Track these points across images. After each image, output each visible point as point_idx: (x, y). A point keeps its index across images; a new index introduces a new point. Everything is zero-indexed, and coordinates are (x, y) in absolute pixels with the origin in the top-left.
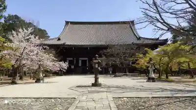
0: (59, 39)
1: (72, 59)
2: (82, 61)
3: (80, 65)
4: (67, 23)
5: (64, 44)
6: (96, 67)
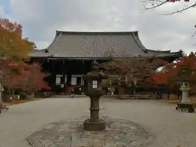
1: (62, 76)
6: (93, 87)
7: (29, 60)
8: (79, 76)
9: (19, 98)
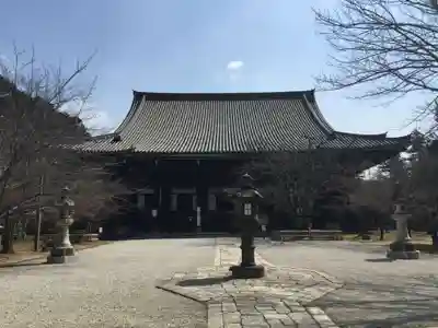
0: (117, 139)
1: (151, 191)
2: (179, 196)
3: (174, 207)
4: (138, 96)
5: (130, 151)
6: (246, 213)
8: (188, 191)
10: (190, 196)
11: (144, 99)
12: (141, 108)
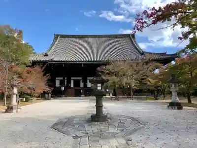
0: (46, 55)
1: (62, 79)
2: (75, 81)
3: (72, 86)
4: (57, 36)
5: (51, 60)
6: (98, 89)
7: (30, 64)
8: (78, 78)
9: (24, 100)
10: (79, 80)
11: (59, 38)
12: (57, 41)
